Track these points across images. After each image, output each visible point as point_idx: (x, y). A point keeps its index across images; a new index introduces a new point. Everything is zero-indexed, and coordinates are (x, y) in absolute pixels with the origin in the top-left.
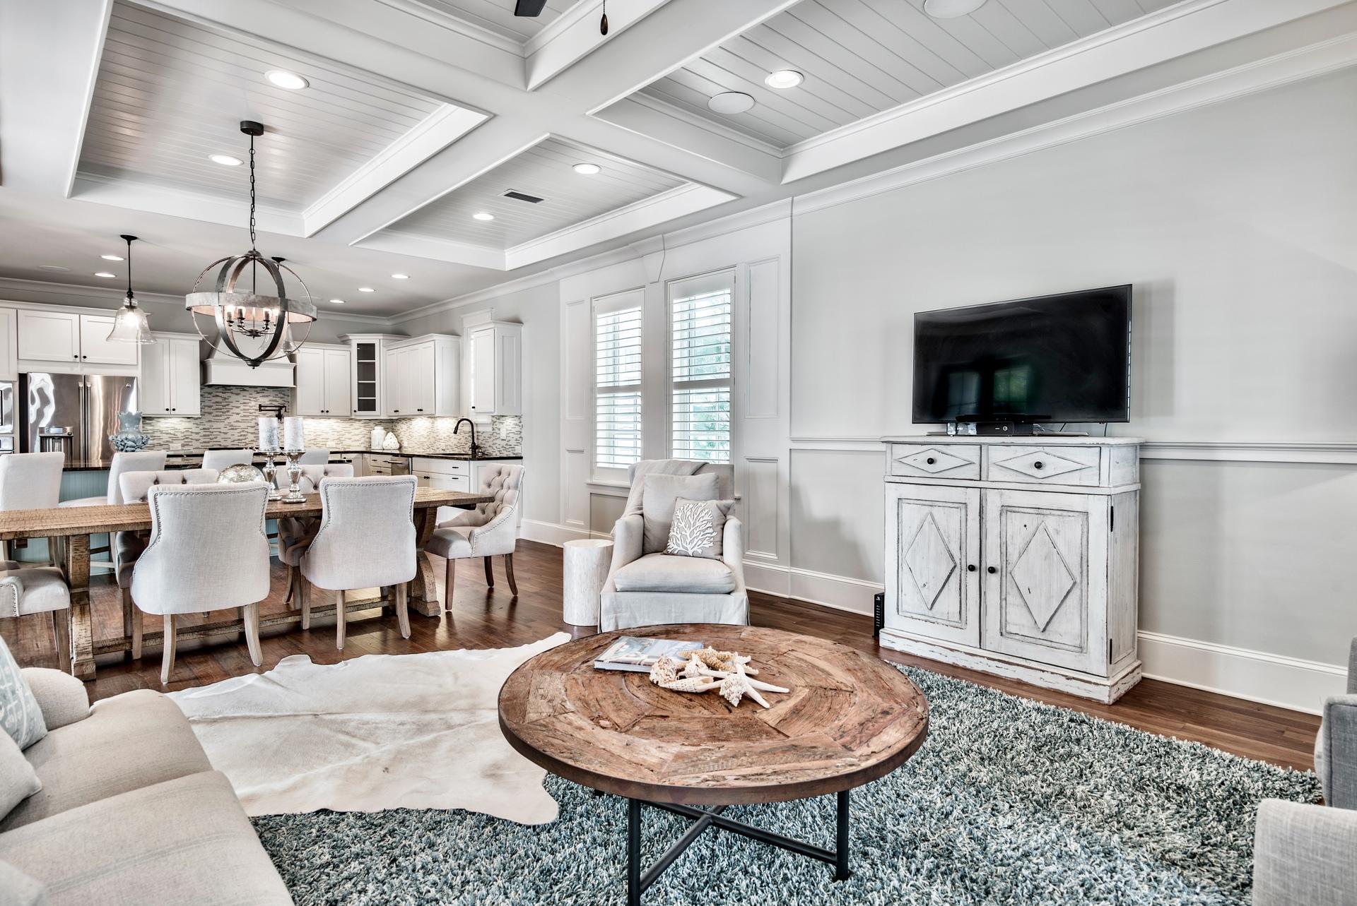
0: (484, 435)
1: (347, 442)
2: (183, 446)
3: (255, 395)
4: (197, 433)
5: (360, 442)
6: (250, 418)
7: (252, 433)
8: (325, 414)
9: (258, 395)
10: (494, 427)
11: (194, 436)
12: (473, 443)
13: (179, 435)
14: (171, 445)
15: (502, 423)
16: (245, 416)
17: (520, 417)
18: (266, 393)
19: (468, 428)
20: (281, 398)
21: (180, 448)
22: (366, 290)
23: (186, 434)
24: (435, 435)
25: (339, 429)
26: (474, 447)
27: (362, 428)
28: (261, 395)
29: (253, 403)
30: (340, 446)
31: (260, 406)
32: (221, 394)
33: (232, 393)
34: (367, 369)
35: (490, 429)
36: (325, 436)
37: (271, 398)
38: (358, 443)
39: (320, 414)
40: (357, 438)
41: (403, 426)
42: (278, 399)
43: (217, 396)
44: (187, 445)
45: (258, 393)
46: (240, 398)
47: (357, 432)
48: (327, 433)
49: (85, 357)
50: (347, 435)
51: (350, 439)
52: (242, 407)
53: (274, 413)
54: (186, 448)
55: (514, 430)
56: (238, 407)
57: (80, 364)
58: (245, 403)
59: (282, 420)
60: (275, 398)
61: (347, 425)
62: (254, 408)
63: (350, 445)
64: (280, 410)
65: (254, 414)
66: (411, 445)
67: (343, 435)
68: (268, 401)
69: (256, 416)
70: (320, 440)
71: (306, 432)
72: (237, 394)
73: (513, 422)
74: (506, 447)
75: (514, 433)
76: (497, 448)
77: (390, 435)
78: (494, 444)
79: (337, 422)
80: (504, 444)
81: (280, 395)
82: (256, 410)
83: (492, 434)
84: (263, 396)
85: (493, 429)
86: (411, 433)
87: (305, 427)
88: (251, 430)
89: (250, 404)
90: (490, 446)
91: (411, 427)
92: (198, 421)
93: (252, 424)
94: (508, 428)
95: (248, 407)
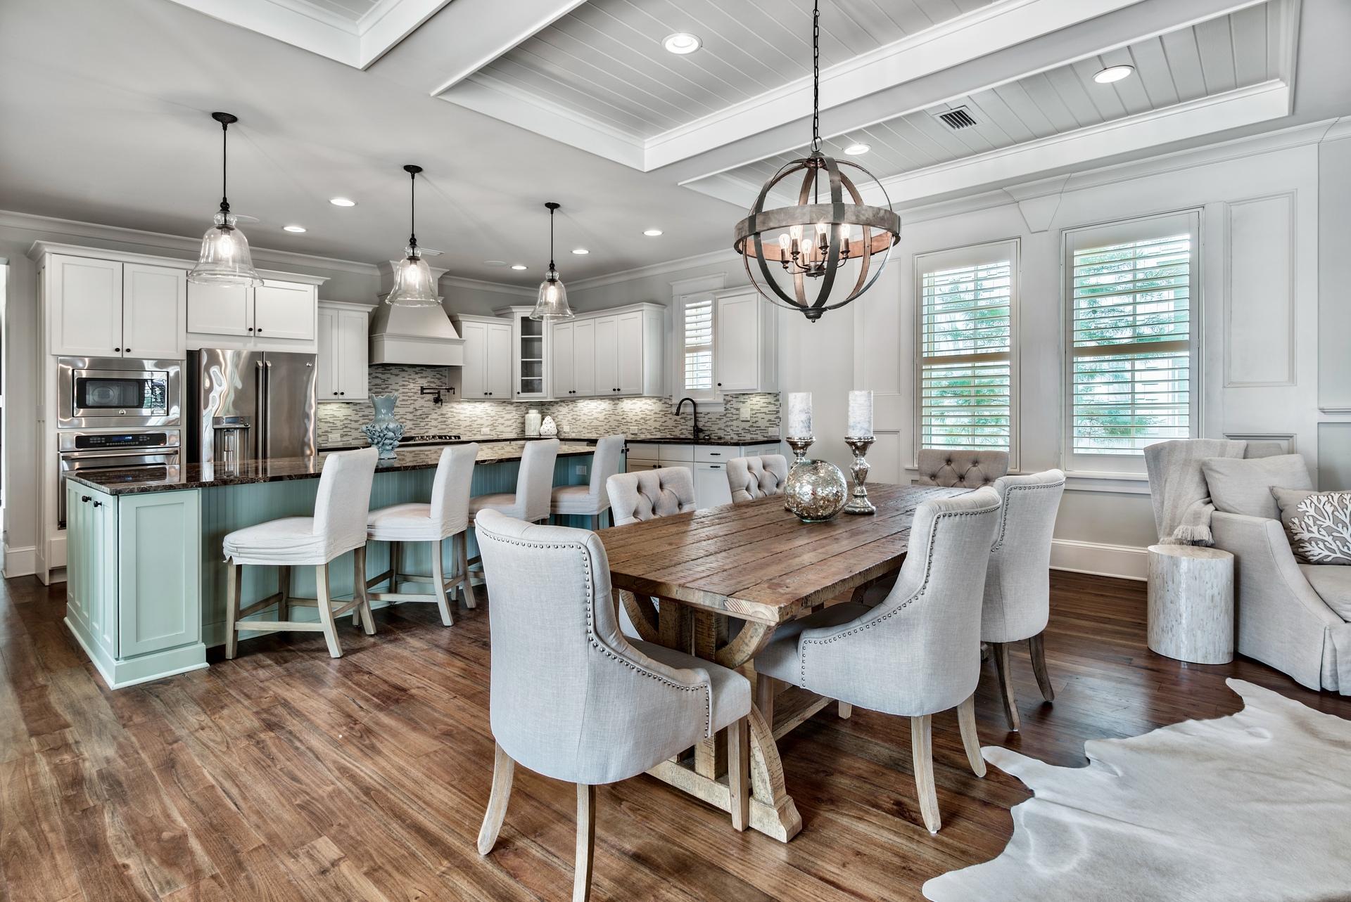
0: (709, 416)
1: (500, 428)
2: (342, 436)
3: (414, 376)
4: (356, 421)
5: (512, 427)
6: (409, 402)
7: (410, 420)
8: (487, 396)
10: (728, 406)
11: (354, 425)
12: (696, 426)
13: (339, 424)
14: (330, 435)
15: (744, 402)
16: (403, 400)
17: (777, 395)
18: (425, 374)
19: (690, 409)
20: (439, 379)
21: (339, 439)
22: (581, 252)
23: (345, 422)
24: (619, 418)
25: (493, 414)
26: (697, 430)
27: (514, 412)
28: (419, 375)
29: (412, 386)
30: (493, 433)
31: (422, 389)
32: (380, 375)
33: (391, 374)
34: (529, 346)
35: (721, 409)
36: (480, 421)
37: (429, 379)
38: (509, 429)
39: (483, 396)
40: (509, 423)
41: (560, 409)
42: (436, 381)
43: (377, 377)
44: (346, 435)
45: (417, 373)
46: (400, 380)
47: (509, 416)
48: (481, 418)
49: (260, 330)
50: (501, 421)
51: (503, 424)
52: (401, 390)
53: (431, 397)
54: (345, 438)
55: (765, 410)
56: (397, 390)
57: (253, 339)
58: (404, 385)
59: (439, 405)
60: (432, 380)
61: (500, 409)
62: (413, 391)
63: (502, 432)
64: (439, 393)
65: (413, 398)
66: (575, 430)
67: (496, 420)
68: (428, 382)
69: (415, 400)
70: (475, 426)
71: (462, 417)
72: (397, 375)
73: (764, 400)
74: (751, 429)
75: (765, 413)
76: (732, 430)
77: (548, 419)
78: (727, 426)
79: (491, 406)
80: (747, 425)
81: (438, 376)
82: (416, 393)
83: (725, 415)
84: (422, 377)
85: (726, 409)
86: (575, 417)
87: (462, 411)
88: (410, 416)
89: (409, 387)
90: (720, 429)
91: (575, 409)
92: (357, 407)
93: (411, 409)
94: (754, 407)
95: (407, 390)
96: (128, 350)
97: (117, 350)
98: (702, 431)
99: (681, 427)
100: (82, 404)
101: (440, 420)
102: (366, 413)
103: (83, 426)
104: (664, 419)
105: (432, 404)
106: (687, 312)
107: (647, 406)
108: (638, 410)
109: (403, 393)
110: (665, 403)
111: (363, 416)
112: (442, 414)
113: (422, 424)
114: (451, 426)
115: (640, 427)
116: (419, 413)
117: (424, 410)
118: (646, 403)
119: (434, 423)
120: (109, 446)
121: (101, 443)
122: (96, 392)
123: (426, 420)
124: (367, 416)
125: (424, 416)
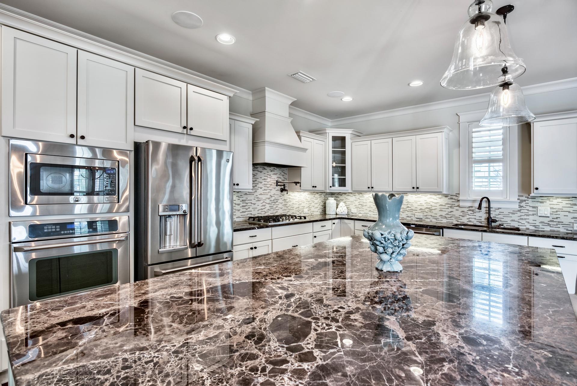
0: (504, 210)
1: (313, 209)
5: (318, 208)
6: (268, 191)
7: (269, 204)
8: (314, 189)
9: (271, 173)
12: (489, 217)
15: (542, 202)
16: (265, 190)
20: (283, 176)
25: (309, 199)
26: (490, 220)
27: (319, 199)
28: (273, 173)
29: (269, 180)
30: (309, 212)
31: (277, 182)
35: (515, 206)
36: (303, 205)
37: (278, 176)
38: (316, 210)
39: (312, 189)
40: (316, 206)
42: (281, 176)
45: (272, 171)
46: (262, 175)
47: (316, 201)
48: (304, 202)
49: (191, 129)
50: (313, 204)
51: (314, 206)
52: (264, 183)
53: (279, 188)
56: (261, 183)
57: (185, 136)
58: (265, 179)
59: (285, 193)
60: (280, 176)
61: (312, 196)
62: (270, 183)
63: (314, 211)
64: (284, 185)
65: (270, 188)
66: (361, 212)
67: (311, 203)
68: (278, 177)
69: (271, 190)
70: (301, 208)
71: (294, 201)
72: (261, 172)
73: (568, 202)
74: (550, 223)
75: (569, 212)
76: (528, 223)
77: (342, 204)
78: (522, 219)
79: (308, 194)
80: (546, 220)
81: (283, 174)
82: (271, 185)
83: (519, 211)
84: (274, 174)
85: (520, 207)
86: (361, 203)
87: (294, 198)
88: (268, 201)
89: (267, 180)
90: (512, 221)
91: (361, 198)
92: (239, 194)
93: (268, 196)
94: (555, 207)
95: (266, 183)
96: (83, 137)
97: (72, 136)
98: (495, 221)
99: (468, 217)
100: (36, 190)
101: (284, 203)
102: (244, 199)
103: (38, 214)
104: (450, 210)
105: (279, 192)
106: (474, 135)
107: (432, 200)
108: (423, 203)
109: (265, 184)
110: (452, 199)
111: (243, 201)
112: (285, 200)
113: (275, 206)
114: (289, 208)
115: (425, 214)
116: (273, 199)
117: (276, 196)
118: (430, 198)
119: (280, 206)
120: (64, 234)
121: (56, 231)
122: (50, 178)
123: (277, 203)
124: (245, 200)
125: (275, 201)
